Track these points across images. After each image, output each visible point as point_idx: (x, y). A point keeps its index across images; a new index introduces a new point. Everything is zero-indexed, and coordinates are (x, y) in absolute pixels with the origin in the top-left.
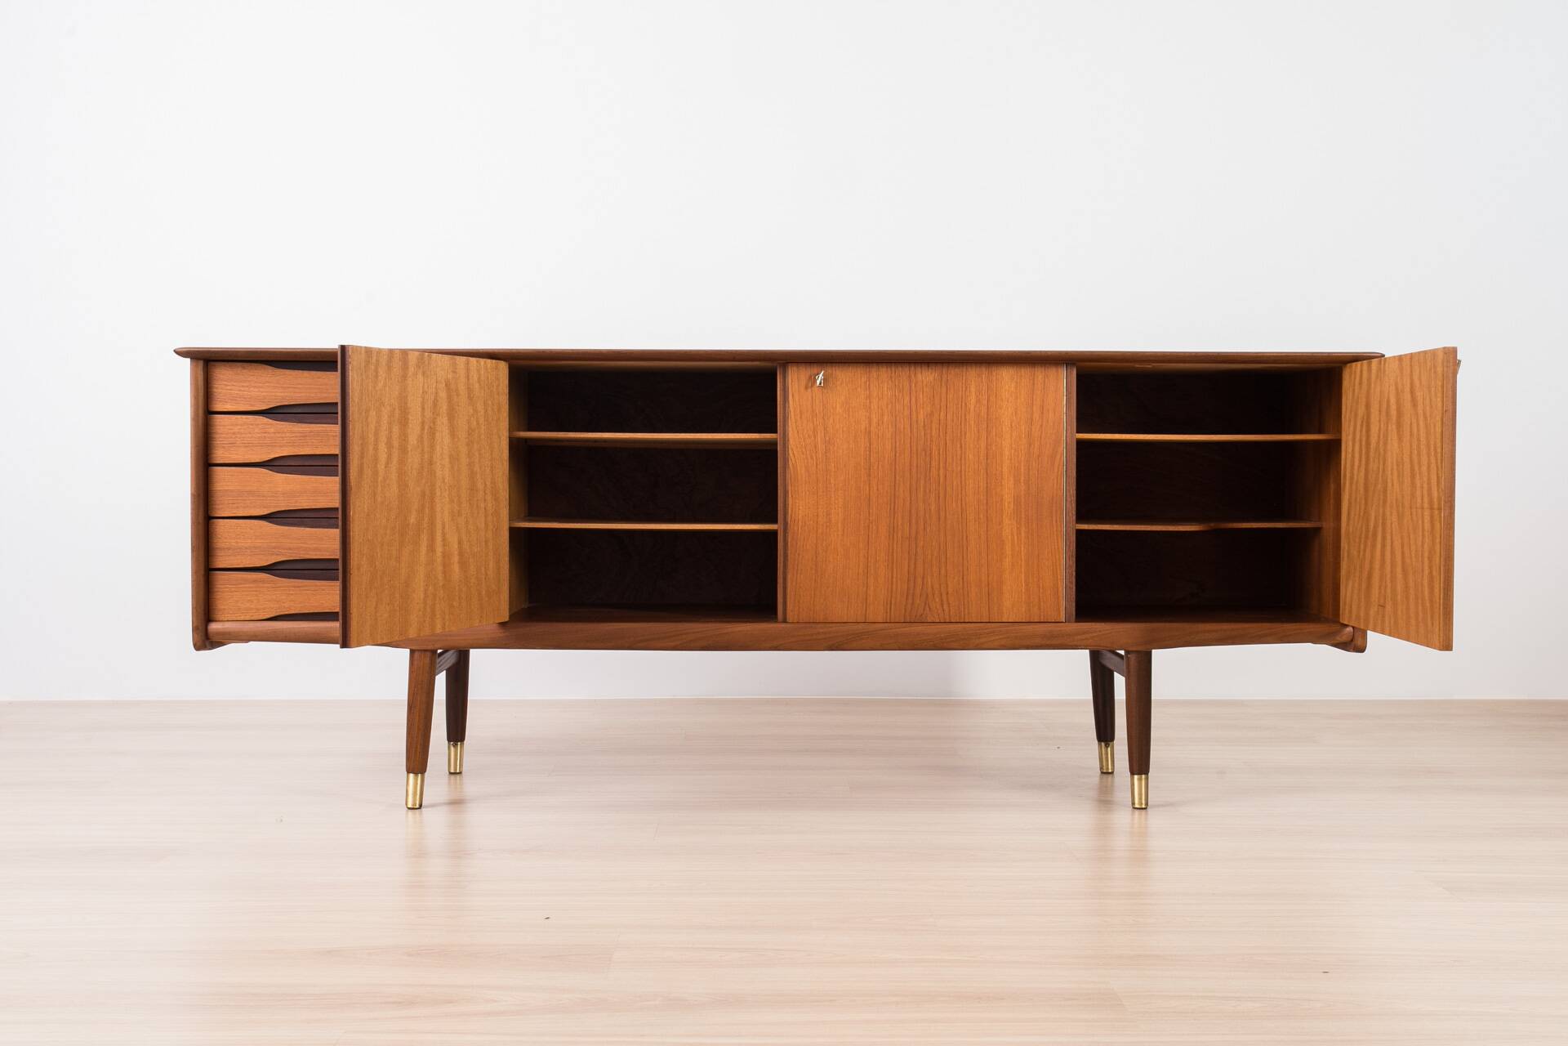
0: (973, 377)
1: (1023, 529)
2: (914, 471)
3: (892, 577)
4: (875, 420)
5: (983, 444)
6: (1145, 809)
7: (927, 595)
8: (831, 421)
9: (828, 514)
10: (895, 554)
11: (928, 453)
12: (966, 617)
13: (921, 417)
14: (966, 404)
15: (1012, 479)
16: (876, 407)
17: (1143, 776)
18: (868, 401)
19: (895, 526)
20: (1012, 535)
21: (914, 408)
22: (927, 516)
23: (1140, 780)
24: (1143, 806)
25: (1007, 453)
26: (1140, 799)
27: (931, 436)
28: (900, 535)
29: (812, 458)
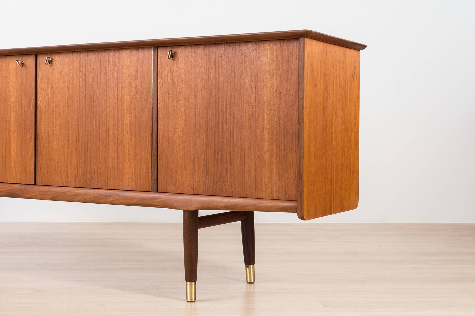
0: (112, 55)
1: (133, 139)
2: (87, 108)
3: (78, 164)
4: (71, 82)
5: (116, 93)
6: (194, 302)
7: (92, 174)
8: (54, 82)
9: (53, 130)
10: (79, 152)
11: (93, 98)
12: (108, 187)
13: (90, 79)
14: (108, 72)
15: (128, 112)
16: (72, 75)
17: (193, 283)
18: (69, 72)
19: (79, 137)
20: (128, 142)
21: (87, 75)
22: (92, 132)
23: (191, 285)
24: (193, 301)
25: (126, 98)
26: (191, 297)
27: (94, 89)
28: (81, 142)
29: (47, 102)
